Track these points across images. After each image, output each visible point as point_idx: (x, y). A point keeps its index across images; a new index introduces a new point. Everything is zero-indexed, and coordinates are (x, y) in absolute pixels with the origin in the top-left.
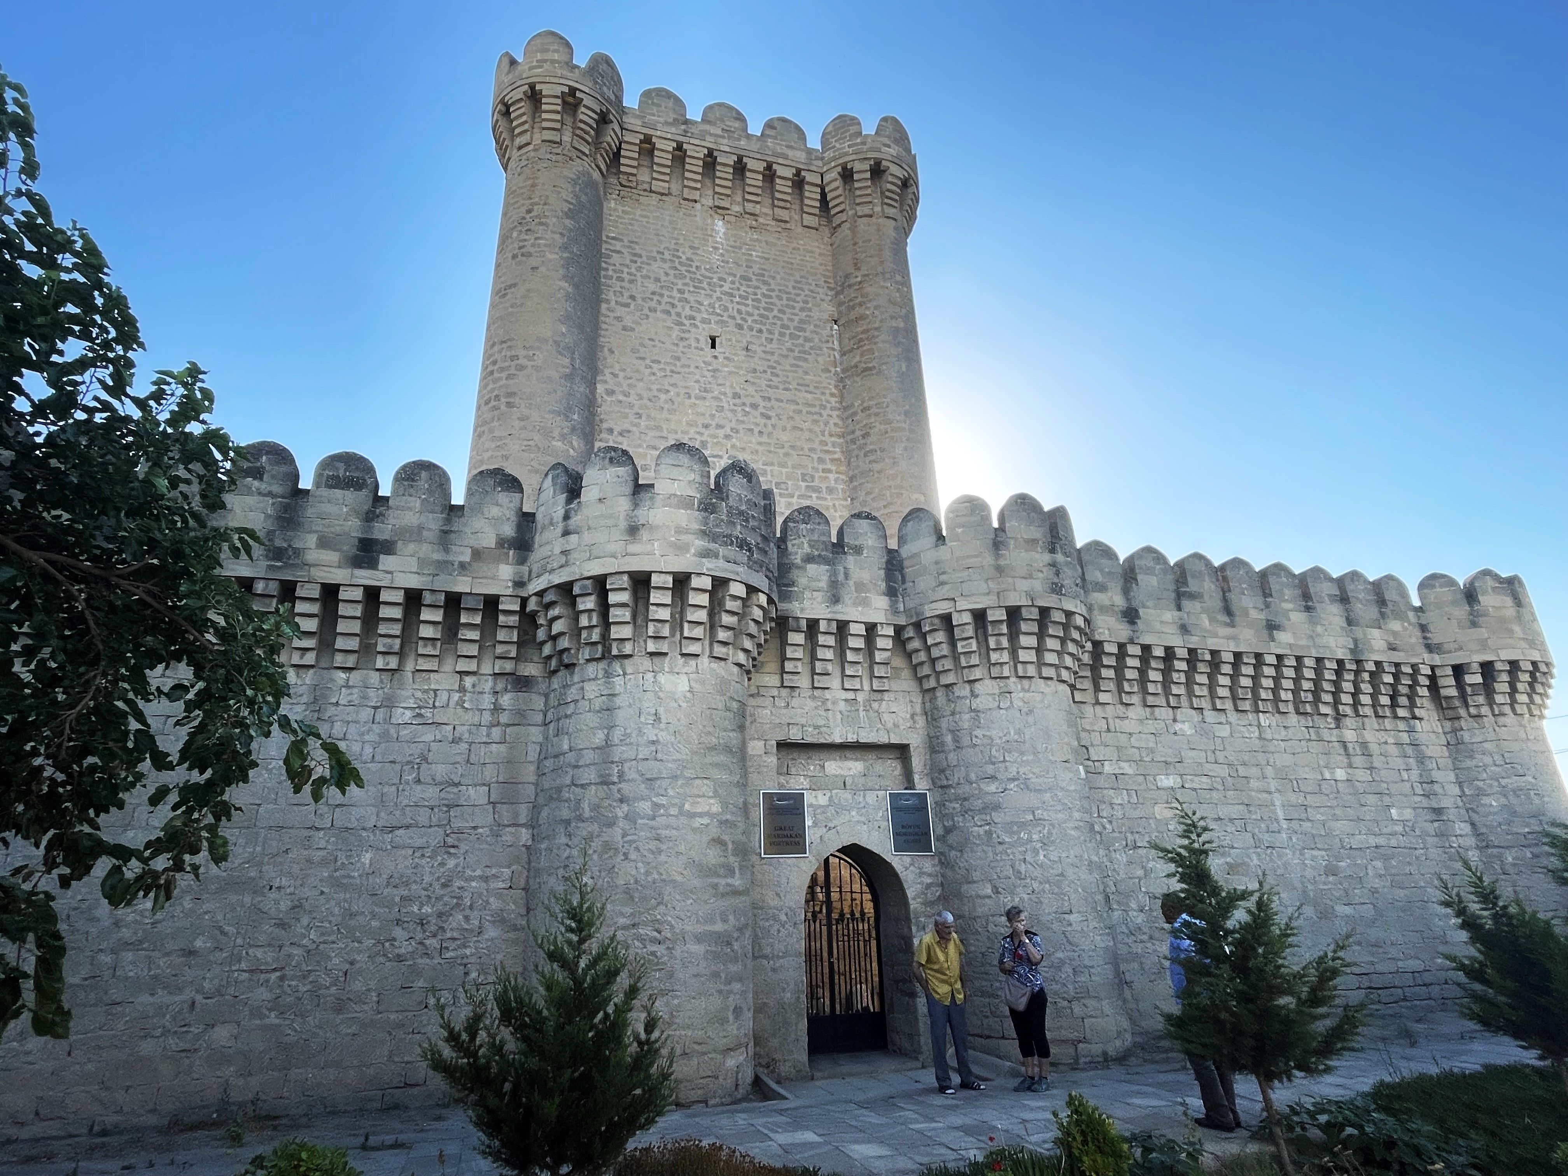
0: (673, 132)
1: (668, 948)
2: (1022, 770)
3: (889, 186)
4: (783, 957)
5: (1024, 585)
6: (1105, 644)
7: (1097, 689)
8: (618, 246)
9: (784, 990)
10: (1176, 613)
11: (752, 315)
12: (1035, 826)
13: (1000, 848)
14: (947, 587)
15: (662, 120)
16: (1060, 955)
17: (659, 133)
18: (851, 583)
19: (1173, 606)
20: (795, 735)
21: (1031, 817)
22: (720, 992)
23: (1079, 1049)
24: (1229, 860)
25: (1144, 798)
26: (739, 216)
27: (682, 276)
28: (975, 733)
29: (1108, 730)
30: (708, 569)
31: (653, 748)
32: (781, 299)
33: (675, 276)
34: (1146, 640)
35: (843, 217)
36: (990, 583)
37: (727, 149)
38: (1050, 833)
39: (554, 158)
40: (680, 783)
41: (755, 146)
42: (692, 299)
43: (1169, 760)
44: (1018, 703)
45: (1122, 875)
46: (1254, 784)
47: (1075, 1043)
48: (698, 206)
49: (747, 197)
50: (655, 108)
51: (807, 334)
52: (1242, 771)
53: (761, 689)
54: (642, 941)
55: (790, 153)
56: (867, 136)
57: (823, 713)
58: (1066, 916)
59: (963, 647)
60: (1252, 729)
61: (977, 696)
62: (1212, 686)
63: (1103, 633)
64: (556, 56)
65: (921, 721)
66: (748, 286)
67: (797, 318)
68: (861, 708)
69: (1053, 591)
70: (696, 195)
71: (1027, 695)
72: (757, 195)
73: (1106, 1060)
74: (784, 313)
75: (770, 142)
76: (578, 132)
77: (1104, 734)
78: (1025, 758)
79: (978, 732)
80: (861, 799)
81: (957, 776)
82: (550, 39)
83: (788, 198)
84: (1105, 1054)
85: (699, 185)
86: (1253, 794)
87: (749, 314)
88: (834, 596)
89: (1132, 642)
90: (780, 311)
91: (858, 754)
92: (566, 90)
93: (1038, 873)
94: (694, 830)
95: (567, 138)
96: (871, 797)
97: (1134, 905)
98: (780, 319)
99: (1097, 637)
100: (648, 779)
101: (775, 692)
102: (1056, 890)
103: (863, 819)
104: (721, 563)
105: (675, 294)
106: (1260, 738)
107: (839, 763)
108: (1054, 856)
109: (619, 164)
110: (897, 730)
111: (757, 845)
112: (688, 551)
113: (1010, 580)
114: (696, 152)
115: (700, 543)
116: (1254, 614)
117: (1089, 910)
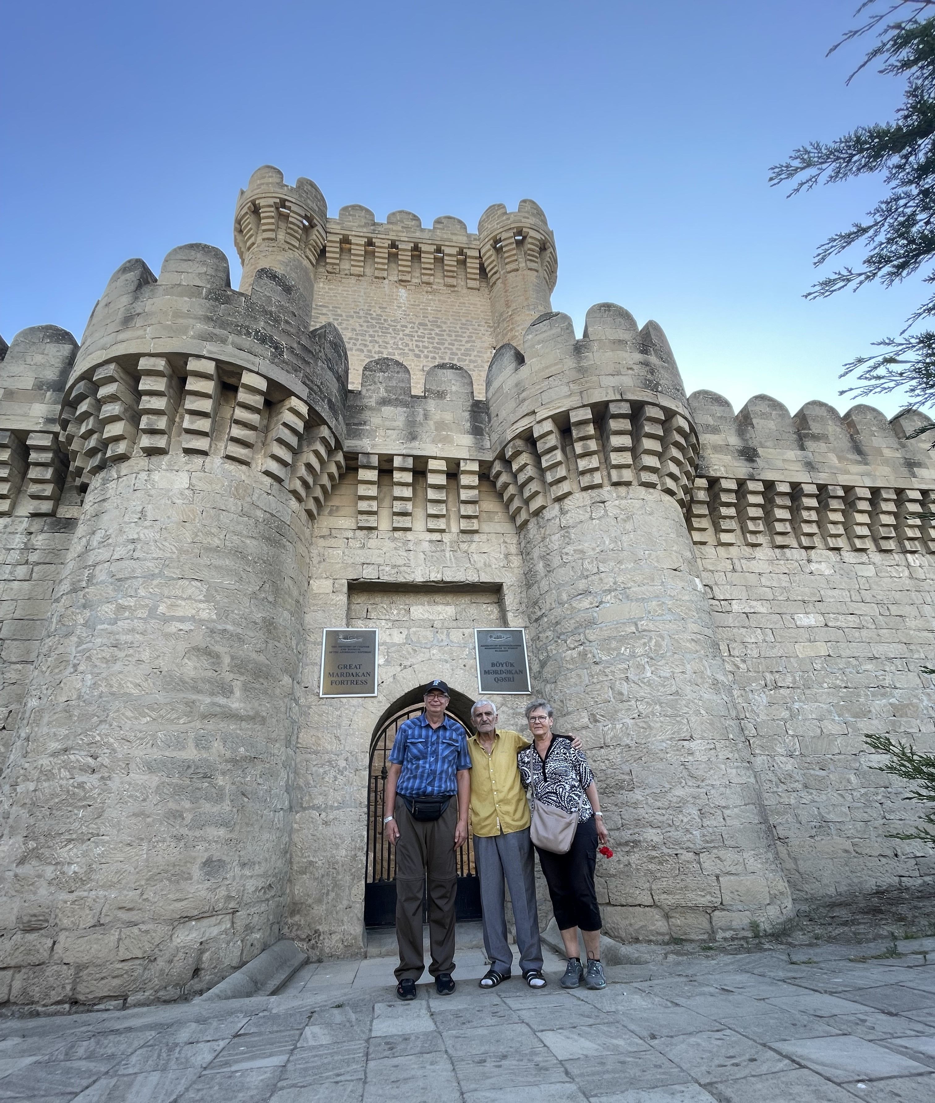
0: (365, 231)
1: (102, 778)
2: (620, 579)
3: (530, 246)
4: (338, 808)
5: (612, 381)
6: (722, 481)
7: (718, 530)
8: (325, 310)
9: (337, 846)
10: (799, 453)
11: (427, 348)
12: (640, 638)
13: (597, 668)
14: (526, 403)
15: (356, 224)
16: (679, 792)
17: (353, 233)
18: (431, 423)
19: (795, 445)
20: (369, 574)
21: (633, 629)
22: (178, 838)
23: (714, 919)
24: (893, 700)
25: (781, 637)
26: (418, 285)
27: (373, 326)
28: (564, 551)
29: (734, 570)
30: (209, 352)
31: (131, 547)
32: (450, 336)
33: (367, 327)
34: (769, 476)
35: (497, 276)
36: (571, 385)
37: (406, 239)
38: (658, 645)
39: (270, 249)
40: (155, 582)
41: (426, 235)
42: (380, 341)
43: (806, 599)
44: (612, 511)
45: (763, 717)
46: (911, 623)
47: (709, 910)
48: (386, 281)
49: (423, 271)
50: (351, 218)
51: (472, 358)
52: (894, 610)
53: (333, 531)
54: (71, 770)
55: (454, 238)
56: (511, 213)
57: (405, 554)
58: (685, 743)
59: (546, 461)
60: (900, 569)
61: (567, 512)
62: (848, 525)
63: (720, 470)
64: (271, 180)
65: (516, 561)
66: (425, 329)
67: (463, 348)
68: (448, 549)
69: (647, 387)
70: (385, 274)
71: (624, 502)
72: (430, 269)
73: (756, 936)
74: (453, 345)
75: (438, 232)
76: (289, 231)
77: (729, 575)
78: (623, 567)
79: (570, 549)
80: (444, 637)
81: (550, 600)
82: (267, 170)
83: (455, 269)
84: (754, 926)
85: (386, 267)
86: (912, 632)
87: (425, 347)
88: (411, 433)
89: (752, 479)
90: (450, 344)
91: (449, 598)
92: (278, 201)
93: (644, 691)
94: (167, 636)
95: (281, 236)
96: (456, 635)
97: (781, 750)
98: (449, 349)
99: (712, 474)
100: (119, 580)
101: (350, 534)
102: (670, 712)
103: (447, 657)
104: (230, 349)
105: (367, 338)
106: (911, 577)
107: (427, 607)
108: (666, 672)
109: (326, 258)
110: (488, 569)
111: (316, 683)
112: (185, 333)
113: (595, 378)
114: (382, 243)
115: (200, 326)
116: (887, 453)
117: (717, 737)
